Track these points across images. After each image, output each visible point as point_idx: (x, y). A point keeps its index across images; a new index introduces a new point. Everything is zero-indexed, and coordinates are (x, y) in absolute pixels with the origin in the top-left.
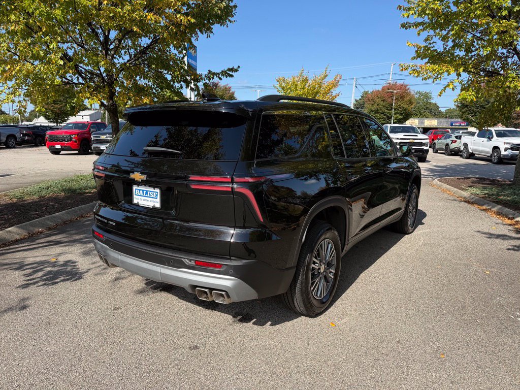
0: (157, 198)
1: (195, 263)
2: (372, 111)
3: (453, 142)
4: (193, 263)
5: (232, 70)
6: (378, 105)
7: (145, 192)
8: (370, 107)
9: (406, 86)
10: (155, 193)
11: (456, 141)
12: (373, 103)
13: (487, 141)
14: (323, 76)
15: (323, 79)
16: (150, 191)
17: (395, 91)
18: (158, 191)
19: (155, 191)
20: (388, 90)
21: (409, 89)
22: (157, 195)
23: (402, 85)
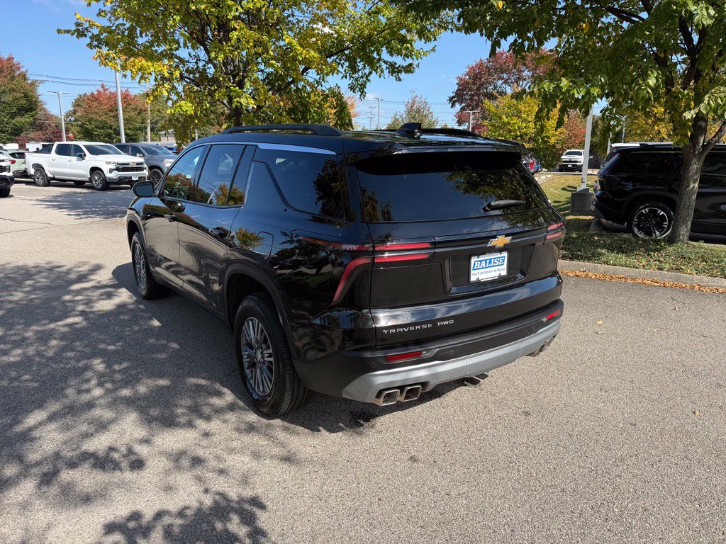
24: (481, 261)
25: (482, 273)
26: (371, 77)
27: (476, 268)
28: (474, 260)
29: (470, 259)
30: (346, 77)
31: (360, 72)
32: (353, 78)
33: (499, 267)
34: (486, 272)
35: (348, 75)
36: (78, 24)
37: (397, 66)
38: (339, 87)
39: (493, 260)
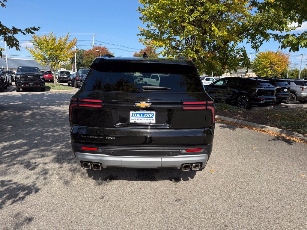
0: (153, 117)
1: (186, 151)
2: (88, 62)
3: (139, 81)
4: (184, 151)
5: (35, 29)
6: (91, 58)
7: (142, 114)
8: (87, 59)
9: (106, 49)
10: (151, 115)
11: (140, 81)
12: (88, 57)
13: (156, 81)
14: (66, 38)
15: (66, 40)
16: (147, 114)
17: (101, 51)
18: (154, 113)
19: (151, 113)
20: (97, 49)
21: (108, 50)
22: (153, 116)
23: (104, 48)
24: (137, 114)
25: (137, 119)
26: (263, 42)
27: (133, 116)
28: (131, 113)
29: (130, 111)
30: (249, 42)
31: (258, 40)
32: (253, 43)
33: (150, 119)
34: (140, 119)
35: (250, 41)
36: (141, 32)
37: (279, 36)
38: (245, 47)
39: (145, 114)
